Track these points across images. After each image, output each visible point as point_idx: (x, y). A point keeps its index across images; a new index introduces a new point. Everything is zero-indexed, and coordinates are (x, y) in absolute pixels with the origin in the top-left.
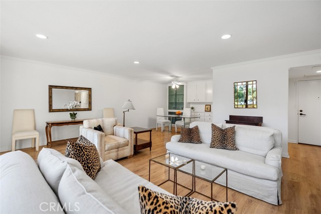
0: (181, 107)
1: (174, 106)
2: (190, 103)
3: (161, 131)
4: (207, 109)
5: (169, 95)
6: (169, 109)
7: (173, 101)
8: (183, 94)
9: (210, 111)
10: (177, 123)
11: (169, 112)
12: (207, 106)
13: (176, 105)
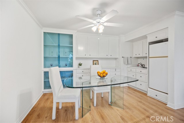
4: (95, 64)
5: (44, 45)
6: (45, 67)
12: (94, 62)
13: (59, 61)
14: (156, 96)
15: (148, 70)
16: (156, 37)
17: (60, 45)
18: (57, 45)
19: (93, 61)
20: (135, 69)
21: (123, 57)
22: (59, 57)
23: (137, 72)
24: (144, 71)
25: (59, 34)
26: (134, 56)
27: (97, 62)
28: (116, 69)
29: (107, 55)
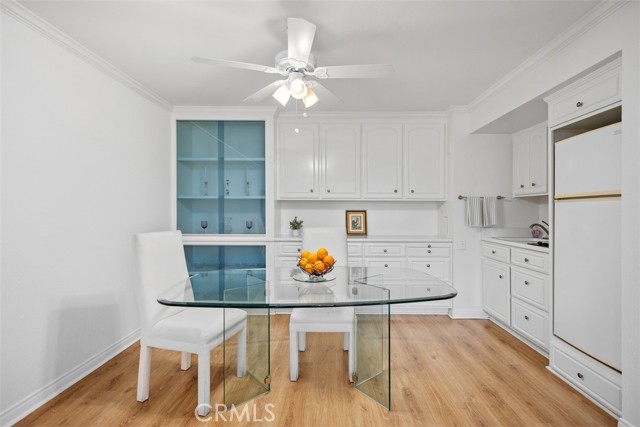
2: (280, 203)
4: (354, 225)
5: (178, 162)
8: (261, 165)
9: (366, 234)
12: (351, 215)
13: (221, 211)
14: (580, 376)
15: (551, 254)
16: (580, 105)
17: (226, 159)
18: (216, 159)
19: (347, 211)
20: (508, 250)
21: (460, 198)
22: (221, 200)
23: (513, 261)
24: (539, 256)
25: (221, 123)
26: (517, 192)
27: (362, 215)
28: (429, 246)
29: (396, 191)
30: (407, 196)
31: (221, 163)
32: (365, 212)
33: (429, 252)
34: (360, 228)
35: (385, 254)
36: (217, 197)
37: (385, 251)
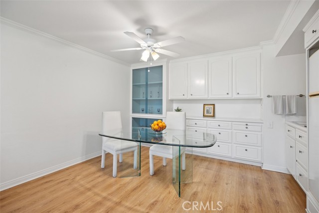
0: (156, 108)
1: (143, 106)
2: (172, 101)
3: (111, 176)
4: (208, 112)
5: (133, 85)
6: (134, 112)
7: (142, 97)
8: (161, 84)
9: (214, 116)
10: (154, 150)
11: (134, 119)
13: (147, 105)
16: (314, 32)
17: (149, 83)
18: (145, 83)
19: (204, 105)
20: (294, 130)
22: (147, 100)
23: (296, 137)
28: (247, 125)
29: (228, 94)
30: (235, 96)
31: (147, 85)
32: (214, 105)
33: (247, 128)
34: (211, 113)
35: (219, 127)
36: (145, 99)
37: (219, 126)
